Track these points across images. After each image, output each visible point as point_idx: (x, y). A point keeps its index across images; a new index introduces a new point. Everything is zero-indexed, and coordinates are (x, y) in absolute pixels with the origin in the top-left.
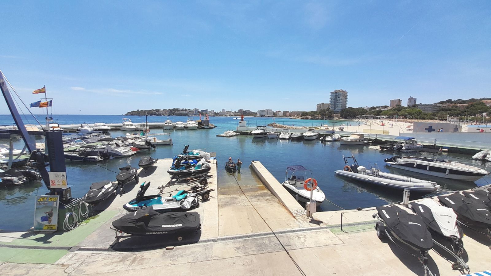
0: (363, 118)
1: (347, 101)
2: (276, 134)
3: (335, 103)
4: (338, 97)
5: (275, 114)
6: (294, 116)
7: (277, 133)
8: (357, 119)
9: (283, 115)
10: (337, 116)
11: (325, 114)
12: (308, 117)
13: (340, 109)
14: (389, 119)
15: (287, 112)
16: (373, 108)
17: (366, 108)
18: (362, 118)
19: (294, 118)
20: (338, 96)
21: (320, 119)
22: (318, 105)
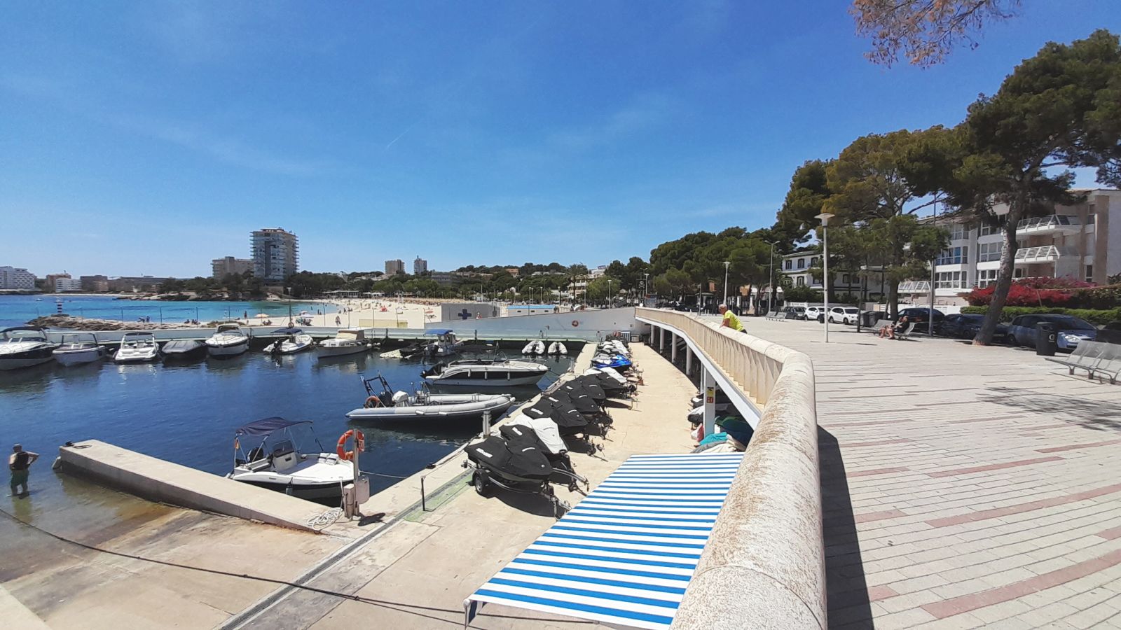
0: (338, 296)
1: (297, 257)
2: (94, 349)
3: (267, 259)
4: (275, 246)
5: (45, 286)
6: (130, 291)
7: (97, 345)
8: (326, 299)
9: (83, 287)
10: (274, 293)
11: (240, 286)
12: (185, 293)
13: (282, 274)
14: (387, 299)
15: (98, 278)
16: (354, 275)
17: (341, 274)
18: (335, 297)
19: (134, 297)
20: (274, 243)
21: (227, 299)
22: (217, 263)
